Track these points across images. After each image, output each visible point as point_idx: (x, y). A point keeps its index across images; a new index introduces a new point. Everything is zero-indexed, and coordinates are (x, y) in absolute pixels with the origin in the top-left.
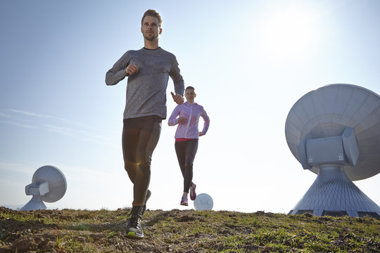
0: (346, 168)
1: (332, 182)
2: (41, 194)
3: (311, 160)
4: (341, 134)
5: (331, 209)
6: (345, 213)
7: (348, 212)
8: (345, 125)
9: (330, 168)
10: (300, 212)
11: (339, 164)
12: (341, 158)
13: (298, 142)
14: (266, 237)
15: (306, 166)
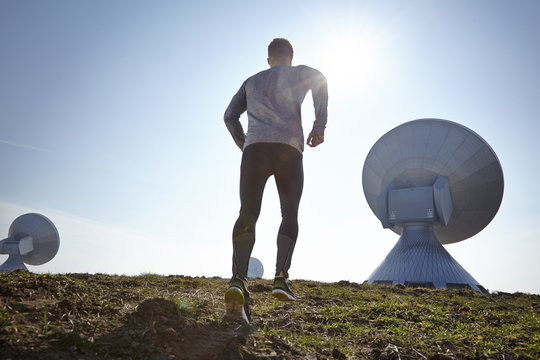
0: (436, 228)
1: (417, 245)
2: (22, 253)
3: (393, 217)
4: (432, 184)
5: (415, 280)
6: (431, 285)
7: (435, 284)
8: (437, 172)
9: (416, 227)
10: (377, 282)
11: (428, 223)
12: (430, 215)
13: (378, 192)
14: (374, 310)
15: (388, 224)
